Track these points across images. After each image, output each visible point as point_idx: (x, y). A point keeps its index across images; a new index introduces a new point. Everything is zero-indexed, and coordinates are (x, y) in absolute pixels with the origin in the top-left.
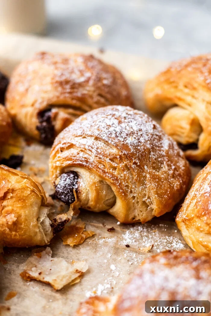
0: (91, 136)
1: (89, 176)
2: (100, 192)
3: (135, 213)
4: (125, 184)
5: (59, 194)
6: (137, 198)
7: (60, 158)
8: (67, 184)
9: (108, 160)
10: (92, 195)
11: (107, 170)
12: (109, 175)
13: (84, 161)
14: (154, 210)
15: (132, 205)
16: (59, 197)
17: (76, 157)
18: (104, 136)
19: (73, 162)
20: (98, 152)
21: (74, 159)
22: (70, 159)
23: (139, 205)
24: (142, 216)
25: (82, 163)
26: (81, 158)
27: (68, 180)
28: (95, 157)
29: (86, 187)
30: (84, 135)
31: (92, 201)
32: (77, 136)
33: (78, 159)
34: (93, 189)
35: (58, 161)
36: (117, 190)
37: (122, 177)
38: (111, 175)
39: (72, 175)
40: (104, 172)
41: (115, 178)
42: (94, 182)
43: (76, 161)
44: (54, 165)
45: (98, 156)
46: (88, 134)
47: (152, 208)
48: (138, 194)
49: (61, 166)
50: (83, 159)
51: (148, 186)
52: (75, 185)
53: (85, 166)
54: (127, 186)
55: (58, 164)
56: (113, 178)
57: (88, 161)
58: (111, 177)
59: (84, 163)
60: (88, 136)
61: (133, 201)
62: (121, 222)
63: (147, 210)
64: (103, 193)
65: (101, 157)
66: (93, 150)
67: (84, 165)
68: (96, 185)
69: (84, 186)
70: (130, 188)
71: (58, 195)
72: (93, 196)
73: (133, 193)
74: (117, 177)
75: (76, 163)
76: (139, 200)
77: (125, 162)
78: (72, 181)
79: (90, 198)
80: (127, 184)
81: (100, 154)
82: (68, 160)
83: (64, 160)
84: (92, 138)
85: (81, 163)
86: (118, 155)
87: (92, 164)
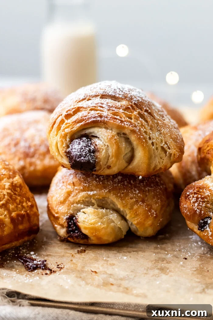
0: (96, 96)
1: (105, 131)
2: (120, 144)
3: (155, 161)
4: (143, 130)
5: (77, 157)
6: (156, 144)
7: (68, 125)
8: (82, 146)
9: (121, 111)
10: (112, 151)
11: (124, 119)
12: (127, 123)
13: (97, 117)
14: (172, 155)
15: (153, 152)
16: (78, 160)
17: (87, 116)
18: (110, 92)
19: (85, 122)
20: (109, 106)
21: (85, 119)
22: (80, 121)
23: (159, 151)
24: (163, 163)
25: (96, 119)
26: (94, 115)
27: (81, 143)
28: (108, 111)
29: (104, 143)
30: (88, 97)
31: (113, 156)
32: (79, 102)
33: (91, 117)
34: (113, 142)
35: (66, 128)
36: (138, 137)
37: (139, 123)
38: (129, 123)
39: (84, 139)
40: (122, 122)
41: (134, 125)
42: (112, 135)
43: (88, 120)
44: (63, 133)
45: (111, 109)
46: (92, 95)
47: (171, 153)
48: (156, 140)
49: (71, 131)
50: (96, 115)
51: (162, 132)
52: (90, 146)
53: (101, 122)
54: (146, 132)
55: (67, 130)
56: (132, 125)
57: (102, 116)
58: (130, 125)
59: (99, 119)
60: (93, 97)
61: (153, 147)
62: (143, 176)
63: (166, 155)
64: (122, 145)
65: (114, 109)
66: (104, 106)
67: (99, 120)
68: (116, 138)
69: (102, 143)
70: (148, 134)
71: (77, 159)
72: (114, 150)
73: (152, 139)
74: (135, 124)
75: (89, 121)
76: (158, 146)
77: (137, 111)
78: (86, 143)
79: (110, 154)
80: (145, 130)
81: (112, 107)
82: (78, 122)
83: (74, 124)
84: (97, 98)
85: (94, 119)
86: (129, 105)
87: (107, 117)
